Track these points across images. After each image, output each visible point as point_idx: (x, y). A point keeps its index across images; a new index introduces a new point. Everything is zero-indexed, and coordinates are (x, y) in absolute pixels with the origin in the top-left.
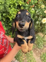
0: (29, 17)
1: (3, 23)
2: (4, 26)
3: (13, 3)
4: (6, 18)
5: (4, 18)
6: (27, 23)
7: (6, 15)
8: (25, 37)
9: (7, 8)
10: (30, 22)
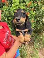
0: (24, 14)
1: (9, 25)
2: (10, 28)
3: (16, 9)
4: (11, 21)
5: (10, 21)
6: (23, 18)
7: (11, 19)
8: (22, 30)
9: (11, 13)
10: (26, 18)
